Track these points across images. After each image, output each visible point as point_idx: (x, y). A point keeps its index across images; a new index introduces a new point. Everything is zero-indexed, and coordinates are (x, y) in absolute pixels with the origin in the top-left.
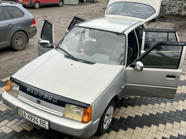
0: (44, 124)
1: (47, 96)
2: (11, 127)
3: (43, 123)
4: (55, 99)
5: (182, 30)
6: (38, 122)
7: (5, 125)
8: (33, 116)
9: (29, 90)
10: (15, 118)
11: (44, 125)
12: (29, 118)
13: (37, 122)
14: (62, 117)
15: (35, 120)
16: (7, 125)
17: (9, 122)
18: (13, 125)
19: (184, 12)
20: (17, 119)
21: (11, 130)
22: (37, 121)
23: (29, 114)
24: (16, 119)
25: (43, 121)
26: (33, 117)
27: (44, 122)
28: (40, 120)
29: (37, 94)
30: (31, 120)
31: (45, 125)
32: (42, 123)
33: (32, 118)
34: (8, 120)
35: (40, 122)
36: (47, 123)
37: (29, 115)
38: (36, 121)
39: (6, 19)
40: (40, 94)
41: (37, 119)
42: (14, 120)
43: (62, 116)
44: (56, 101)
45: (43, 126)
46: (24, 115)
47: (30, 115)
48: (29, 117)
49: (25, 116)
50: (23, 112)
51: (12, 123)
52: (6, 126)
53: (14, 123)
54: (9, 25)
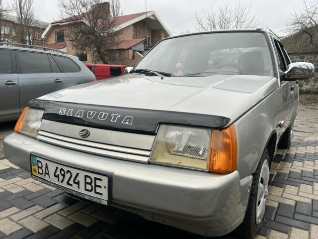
0: (96, 186)
1: (105, 115)
2: (21, 222)
3: (93, 184)
4: (127, 118)
5: (313, 104)
6: (78, 183)
7: (7, 217)
8: (66, 169)
9: (63, 112)
10: (35, 205)
11: (96, 192)
12: (58, 177)
13: (77, 185)
14: (149, 163)
15: (71, 182)
16: (12, 217)
17: (20, 211)
18: (27, 216)
19: (306, 86)
20: (39, 206)
21: (19, 227)
22: (76, 181)
23: (58, 166)
24: (37, 207)
25: (93, 176)
26: (68, 171)
27: (96, 179)
28: (86, 176)
29: (81, 115)
30: (62, 181)
31: (98, 190)
32: (90, 184)
33: (64, 175)
34: (18, 207)
35: (86, 183)
36: (105, 182)
37: (57, 168)
38: (74, 182)
39: (52, 71)
40: (90, 113)
41: (78, 174)
42: (31, 208)
43: (146, 159)
44: (130, 122)
45: (92, 194)
46: (46, 173)
47: (60, 167)
48: (58, 172)
49: (48, 174)
50: (44, 162)
51: (25, 213)
52: (10, 219)
53: (30, 214)
54: (56, 80)
